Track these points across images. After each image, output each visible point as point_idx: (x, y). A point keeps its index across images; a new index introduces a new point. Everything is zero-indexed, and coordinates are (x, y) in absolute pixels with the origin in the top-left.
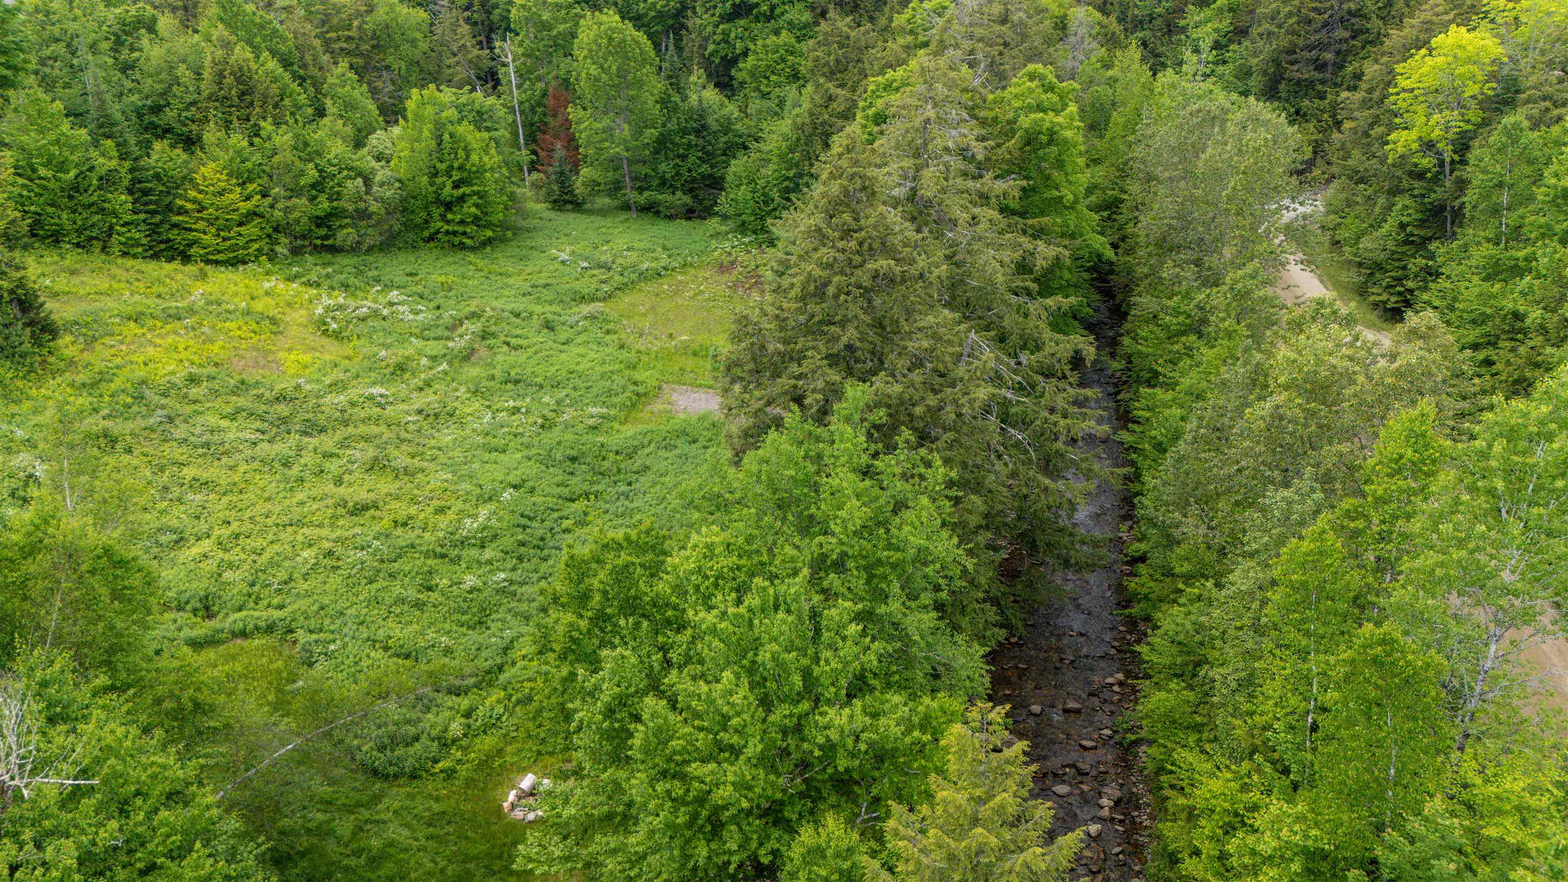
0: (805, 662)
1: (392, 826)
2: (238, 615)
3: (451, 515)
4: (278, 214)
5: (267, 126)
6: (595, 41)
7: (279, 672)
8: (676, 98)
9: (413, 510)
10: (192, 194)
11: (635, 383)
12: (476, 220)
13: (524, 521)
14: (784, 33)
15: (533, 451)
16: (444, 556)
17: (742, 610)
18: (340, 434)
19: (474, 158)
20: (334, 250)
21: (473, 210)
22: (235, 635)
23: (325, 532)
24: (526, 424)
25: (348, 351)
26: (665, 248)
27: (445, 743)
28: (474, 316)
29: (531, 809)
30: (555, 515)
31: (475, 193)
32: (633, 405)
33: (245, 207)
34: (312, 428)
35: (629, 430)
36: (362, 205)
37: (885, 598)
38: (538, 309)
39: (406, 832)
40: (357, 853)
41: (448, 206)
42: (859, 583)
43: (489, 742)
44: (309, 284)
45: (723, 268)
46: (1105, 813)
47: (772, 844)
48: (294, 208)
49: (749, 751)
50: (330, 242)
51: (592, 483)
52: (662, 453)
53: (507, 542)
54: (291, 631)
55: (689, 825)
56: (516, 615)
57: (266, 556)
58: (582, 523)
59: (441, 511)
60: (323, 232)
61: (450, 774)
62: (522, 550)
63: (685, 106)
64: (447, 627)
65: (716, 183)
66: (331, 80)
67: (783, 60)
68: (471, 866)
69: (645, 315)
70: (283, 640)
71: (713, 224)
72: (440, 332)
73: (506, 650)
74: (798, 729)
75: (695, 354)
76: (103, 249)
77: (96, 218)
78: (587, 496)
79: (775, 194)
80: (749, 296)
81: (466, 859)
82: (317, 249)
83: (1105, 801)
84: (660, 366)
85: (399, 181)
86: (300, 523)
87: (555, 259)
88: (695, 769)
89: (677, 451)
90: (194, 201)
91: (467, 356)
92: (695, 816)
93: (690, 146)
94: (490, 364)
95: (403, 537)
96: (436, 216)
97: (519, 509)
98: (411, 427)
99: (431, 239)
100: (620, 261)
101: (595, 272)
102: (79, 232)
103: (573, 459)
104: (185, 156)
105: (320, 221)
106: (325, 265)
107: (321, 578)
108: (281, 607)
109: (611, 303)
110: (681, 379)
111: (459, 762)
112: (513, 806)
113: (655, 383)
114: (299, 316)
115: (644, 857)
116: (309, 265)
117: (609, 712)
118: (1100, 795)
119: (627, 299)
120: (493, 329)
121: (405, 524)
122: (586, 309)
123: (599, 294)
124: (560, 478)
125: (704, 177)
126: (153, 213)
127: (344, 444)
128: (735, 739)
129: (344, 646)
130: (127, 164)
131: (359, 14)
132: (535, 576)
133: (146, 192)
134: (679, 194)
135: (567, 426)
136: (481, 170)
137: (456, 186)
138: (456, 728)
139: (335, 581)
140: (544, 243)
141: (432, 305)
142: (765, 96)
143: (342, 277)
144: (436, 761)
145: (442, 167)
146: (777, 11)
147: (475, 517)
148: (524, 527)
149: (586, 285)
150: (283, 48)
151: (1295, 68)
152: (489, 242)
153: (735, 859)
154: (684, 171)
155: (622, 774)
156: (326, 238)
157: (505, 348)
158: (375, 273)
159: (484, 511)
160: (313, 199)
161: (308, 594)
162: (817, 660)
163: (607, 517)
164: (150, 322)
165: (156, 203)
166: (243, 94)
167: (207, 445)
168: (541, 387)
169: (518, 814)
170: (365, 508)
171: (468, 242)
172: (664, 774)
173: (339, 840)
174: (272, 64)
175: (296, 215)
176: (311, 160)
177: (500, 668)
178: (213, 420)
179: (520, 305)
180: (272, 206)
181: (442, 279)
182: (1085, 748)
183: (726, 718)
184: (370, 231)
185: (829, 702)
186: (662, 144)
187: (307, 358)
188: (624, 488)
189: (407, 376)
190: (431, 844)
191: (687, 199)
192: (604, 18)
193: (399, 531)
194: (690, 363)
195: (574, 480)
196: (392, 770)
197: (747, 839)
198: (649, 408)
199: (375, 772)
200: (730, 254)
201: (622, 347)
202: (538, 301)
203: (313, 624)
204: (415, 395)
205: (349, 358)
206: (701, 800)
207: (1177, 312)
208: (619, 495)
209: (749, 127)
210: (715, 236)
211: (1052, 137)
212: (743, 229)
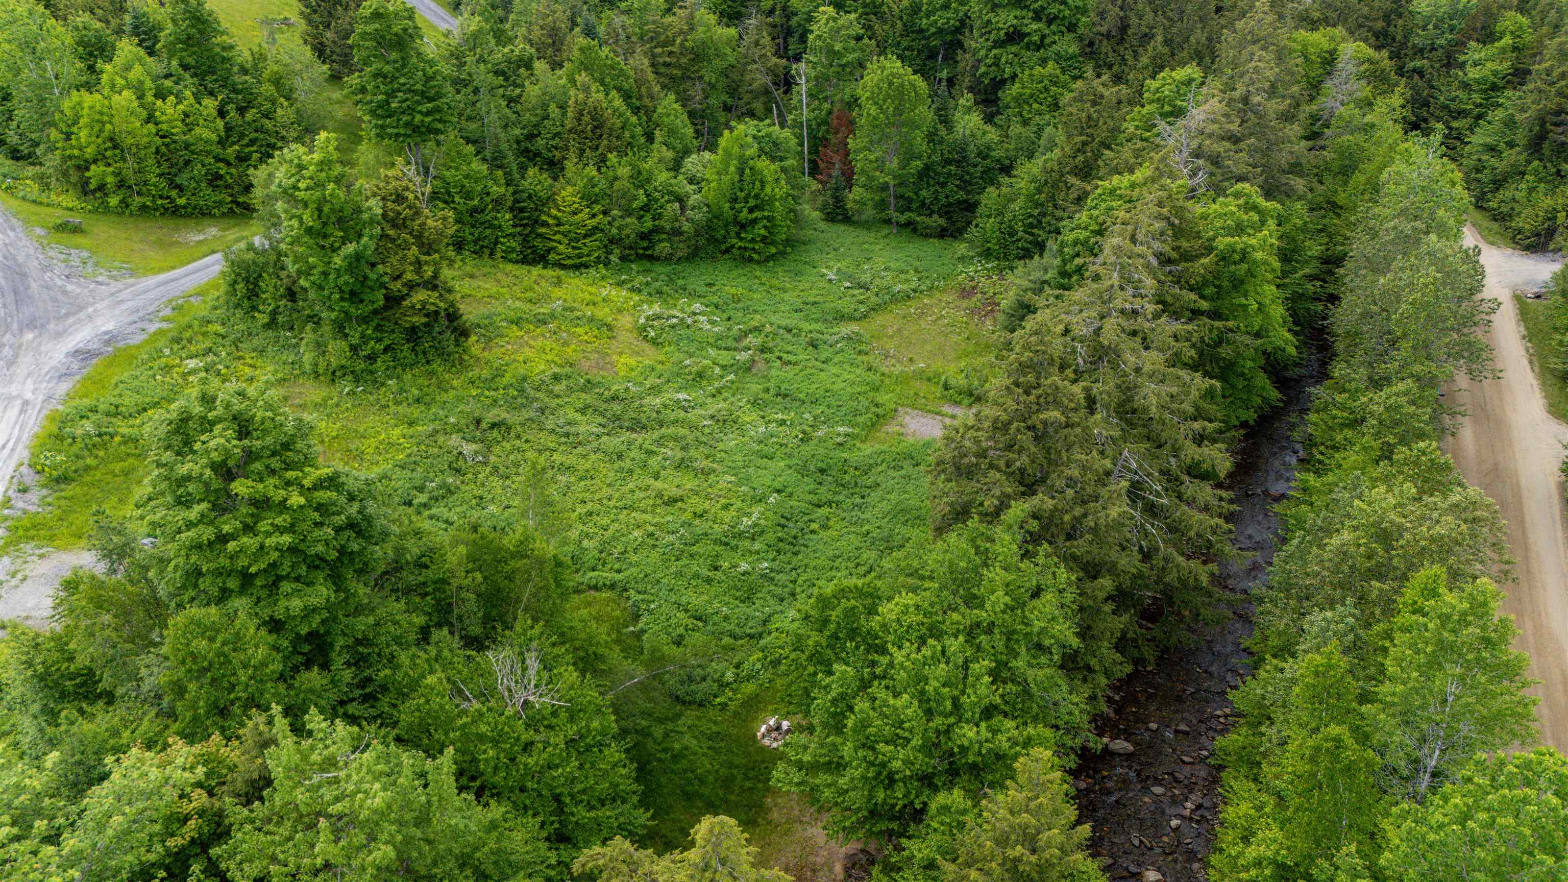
0: (956, 693)
1: (687, 736)
2: (592, 574)
3: (732, 513)
4: (614, 231)
5: (612, 157)
6: (877, 86)
7: (618, 619)
8: (943, 132)
9: (707, 505)
10: (554, 212)
11: (877, 405)
12: (764, 239)
13: (783, 521)
14: (1051, 64)
15: (794, 461)
16: (726, 544)
17: (919, 656)
18: (656, 435)
19: (768, 189)
20: (652, 258)
21: (763, 232)
22: (590, 588)
23: (648, 517)
24: (789, 435)
25: (662, 358)
26: (916, 271)
27: (723, 685)
28: (757, 330)
29: (775, 739)
30: (806, 518)
31: (765, 217)
32: (873, 425)
33: (592, 223)
34: (638, 426)
35: (867, 449)
36: (677, 224)
37: (1016, 655)
38: (806, 326)
39: (695, 742)
40: (665, 750)
41: (743, 227)
42: (1000, 645)
43: (750, 688)
44: (632, 290)
45: (965, 293)
46: (1187, 813)
47: (924, 798)
48: (627, 225)
49: (913, 743)
50: (649, 252)
51: (835, 493)
52: (891, 473)
53: (770, 537)
54: (626, 590)
55: (875, 778)
56: (773, 596)
57: (610, 532)
58: (825, 527)
59: (726, 507)
60: (645, 244)
61: (724, 706)
62: (781, 545)
63: (950, 138)
64: (726, 599)
65: (970, 207)
66: (660, 110)
67: (1046, 90)
68: (735, 772)
69: (892, 337)
70: (621, 595)
71: (961, 248)
72: (731, 343)
73: (765, 622)
74: (947, 731)
75: (929, 380)
76: (491, 254)
77: (488, 232)
78: (830, 503)
79: (1019, 227)
80: (983, 323)
81: (731, 766)
82: (640, 257)
83: (1189, 805)
84: (898, 389)
85: (708, 206)
86: (630, 508)
87: (823, 275)
88: (881, 747)
89: (903, 472)
90: (555, 218)
91: (749, 367)
92: (879, 774)
93: (949, 174)
94: (764, 377)
95: (700, 526)
96: (733, 234)
97: (781, 511)
98: (707, 430)
99: (727, 251)
100: (877, 281)
101: (856, 292)
102: (475, 242)
103: (822, 471)
104: (550, 181)
105: (643, 236)
106: (646, 271)
107: (645, 553)
108: (619, 571)
109: (864, 323)
110: (917, 404)
111: (730, 699)
112: (764, 736)
113: (893, 406)
114: (626, 321)
115: (847, 791)
116: (634, 273)
117: (834, 702)
118: (1186, 799)
119: (880, 319)
120: (771, 345)
121: (701, 516)
122: (846, 329)
123: (857, 315)
124: (812, 487)
125: (959, 202)
126: (525, 226)
127: (659, 442)
128: (907, 734)
129: (660, 606)
130: (511, 189)
131: (681, 32)
132: (789, 567)
133: (521, 210)
134: (935, 216)
135: (821, 440)
136: (772, 199)
137: (751, 210)
138: (729, 676)
139: (655, 556)
140: (817, 257)
141: (725, 316)
142: (1025, 123)
143: (657, 284)
144: (715, 696)
145: (741, 195)
146: (1047, 41)
147: (749, 515)
148: (783, 526)
149: (846, 305)
150: (626, 86)
151: (1560, 130)
152: (772, 257)
153: (901, 803)
154: (941, 197)
155: (839, 740)
156: (645, 249)
157: (778, 363)
158: (681, 282)
159: (757, 510)
160: (640, 218)
161: (637, 565)
162: (963, 692)
163: (845, 523)
164: (528, 326)
165: (528, 218)
166: (596, 127)
167: (567, 435)
168: (803, 402)
169: (766, 742)
170: (675, 501)
171: (755, 256)
172: (864, 745)
173: (655, 740)
174: (618, 102)
175: (628, 231)
176: (642, 187)
177: (761, 635)
178: (572, 415)
179: (793, 321)
180: (610, 223)
181: (733, 291)
182: (1184, 762)
183: (903, 722)
184: (681, 245)
185: (968, 721)
186: (925, 173)
187: (632, 361)
188: (858, 500)
189: (704, 383)
190: (710, 752)
191: (942, 222)
192: (888, 65)
193: (697, 522)
194: (923, 388)
195: (822, 489)
196: (688, 698)
197: (909, 793)
198: (885, 428)
199: (677, 698)
200: (972, 279)
201: (870, 369)
202: (807, 319)
203: (640, 587)
204: (709, 400)
205: (662, 363)
206: (884, 765)
207: (1343, 408)
208: (855, 505)
209: (1007, 150)
210: (962, 259)
211: (1244, 256)
212: (987, 254)
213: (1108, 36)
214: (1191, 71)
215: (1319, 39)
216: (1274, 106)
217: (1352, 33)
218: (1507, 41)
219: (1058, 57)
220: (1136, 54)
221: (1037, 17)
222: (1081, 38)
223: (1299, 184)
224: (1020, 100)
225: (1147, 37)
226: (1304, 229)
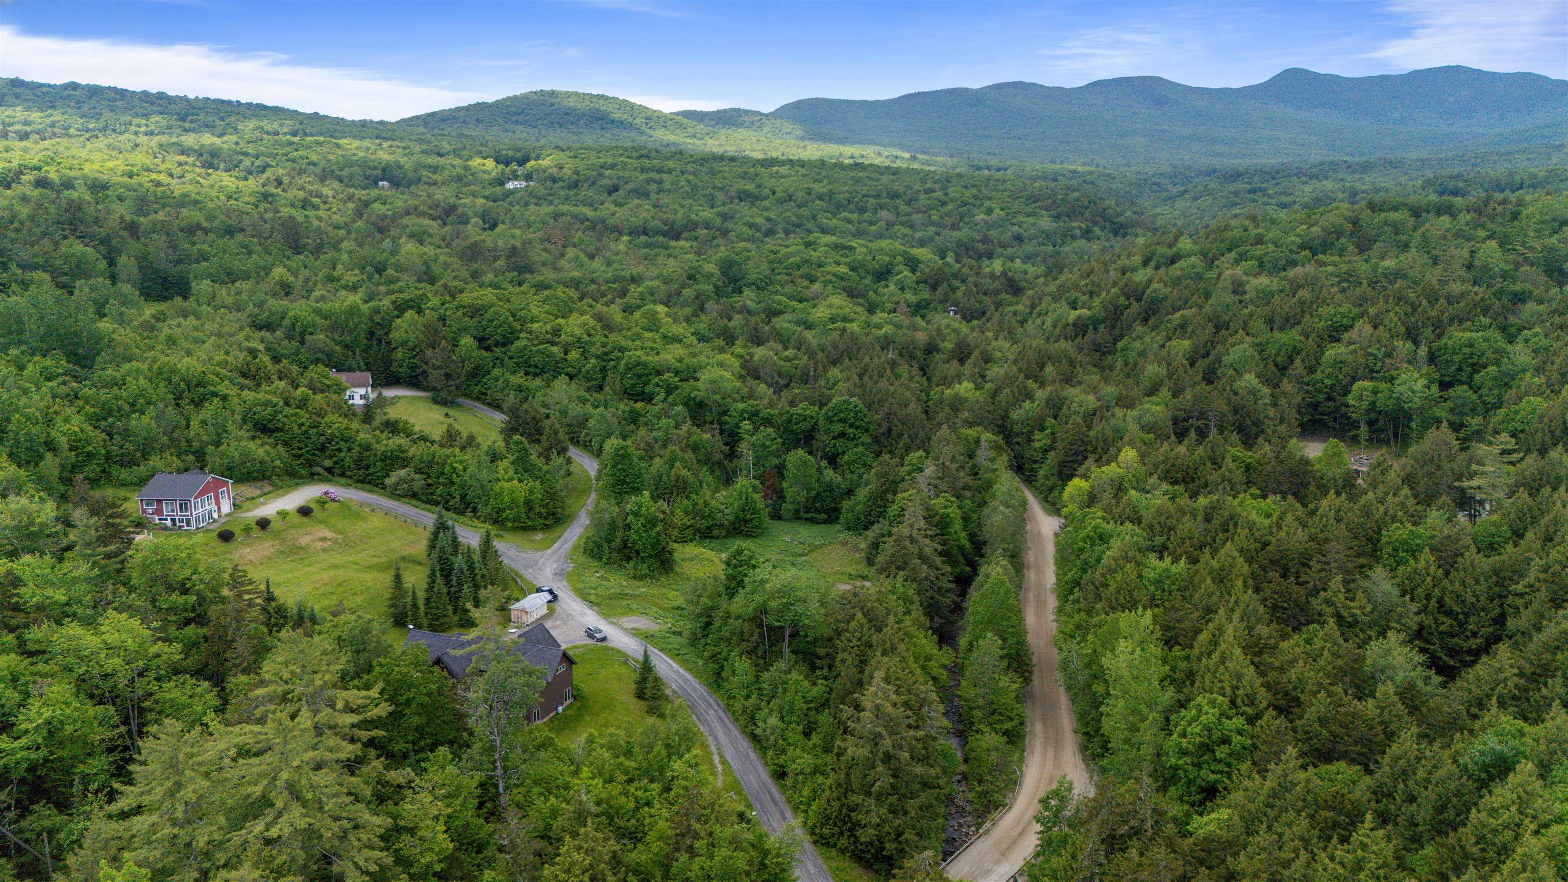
4: (697, 526)
5: (693, 496)
6: (796, 461)
8: (820, 478)
10: (673, 519)
14: (860, 447)
21: (754, 523)
26: (821, 536)
33: (689, 523)
36: (721, 522)
41: (747, 522)
44: (710, 549)
45: (845, 544)
48: (702, 524)
60: (710, 531)
63: (823, 481)
65: (838, 511)
67: (860, 458)
69: (821, 560)
71: (838, 526)
79: (862, 516)
80: (856, 555)
82: (708, 536)
85: (733, 514)
87: (783, 540)
93: (827, 496)
96: (744, 525)
99: (743, 533)
100: (807, 541)
101: (800, 545)
105: (708, 528)
106: (711, 542)
109: (809, 557)
116: (707, 543)
119: (814, 555)
122: (803, 559)
123: (804, 554)
125: (833, 508)
134: (823, 515)
137: (749, 514)
140: (777, 534)
142: (852, 472)
143: (718, 547)
145: (745, 507)
146: (857, 437)
149: (798, 550)
152: (760, 534)
154: (825, 506)
156: (711, 533)
157: (783, 572)
158: (726, 546)
160: (707, 520)
171: (754, 534)
175: (703, 526)
176: (706, 507)
179: (779, 557)
180: (696, 523)
184: (725, 531)
186: (817, 496)
191: (826, 517)
192: (798, 452)
200: (845, 539)
209: (848, 485)
210: (839, 531)
211: (948, 515)
212: (848, 529)
213: (883, 434)
214: (920, 453)
215: (971, 432)
216: (955, 466)
217: (986, 428)
218: (1049, 431)
219: (863, 444)
220: (897, 443)
221: (851, 426)
222: (871, 435)
223: (968, 494)
224: (848, 463)
225: (900, 435)
226: (971, 510)
